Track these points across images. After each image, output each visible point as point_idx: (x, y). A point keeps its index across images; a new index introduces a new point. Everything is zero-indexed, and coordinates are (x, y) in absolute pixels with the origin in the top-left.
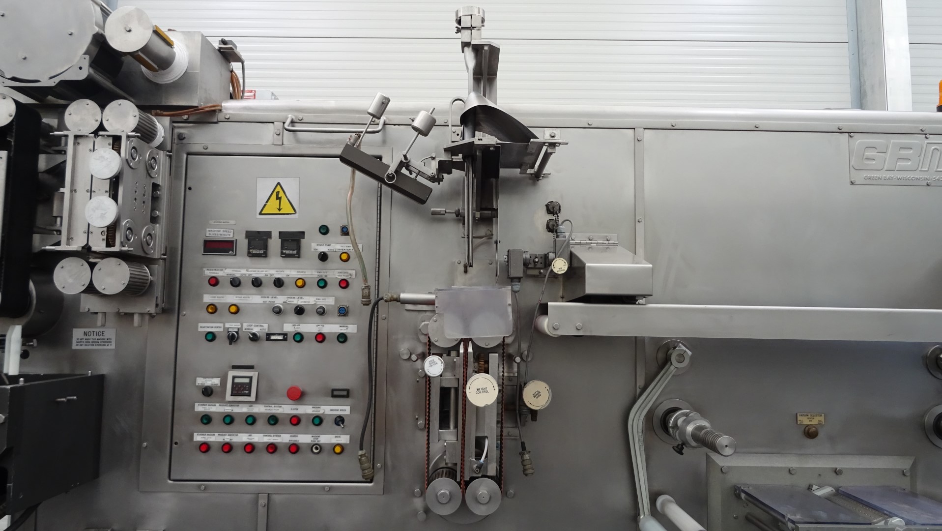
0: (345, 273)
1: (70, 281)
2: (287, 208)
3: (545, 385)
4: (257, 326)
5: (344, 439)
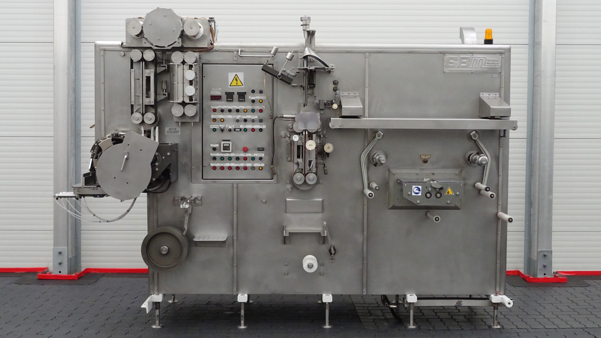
0: (261, 107)
1: (177, 112)
2: (239, 84)
3: (332, 145)
4: (231, 126)
5: (263, 165)
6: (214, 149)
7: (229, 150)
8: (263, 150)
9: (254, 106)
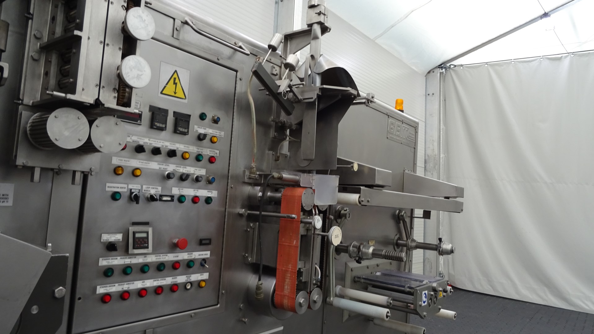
0: (213, 151)
1: (66, 133)
2: (180, 94)
4: (154, 188)
5: (206, 276)
6: (111, 247)
7: (147, 247)
8: (209, 244)
9: (201, 148)
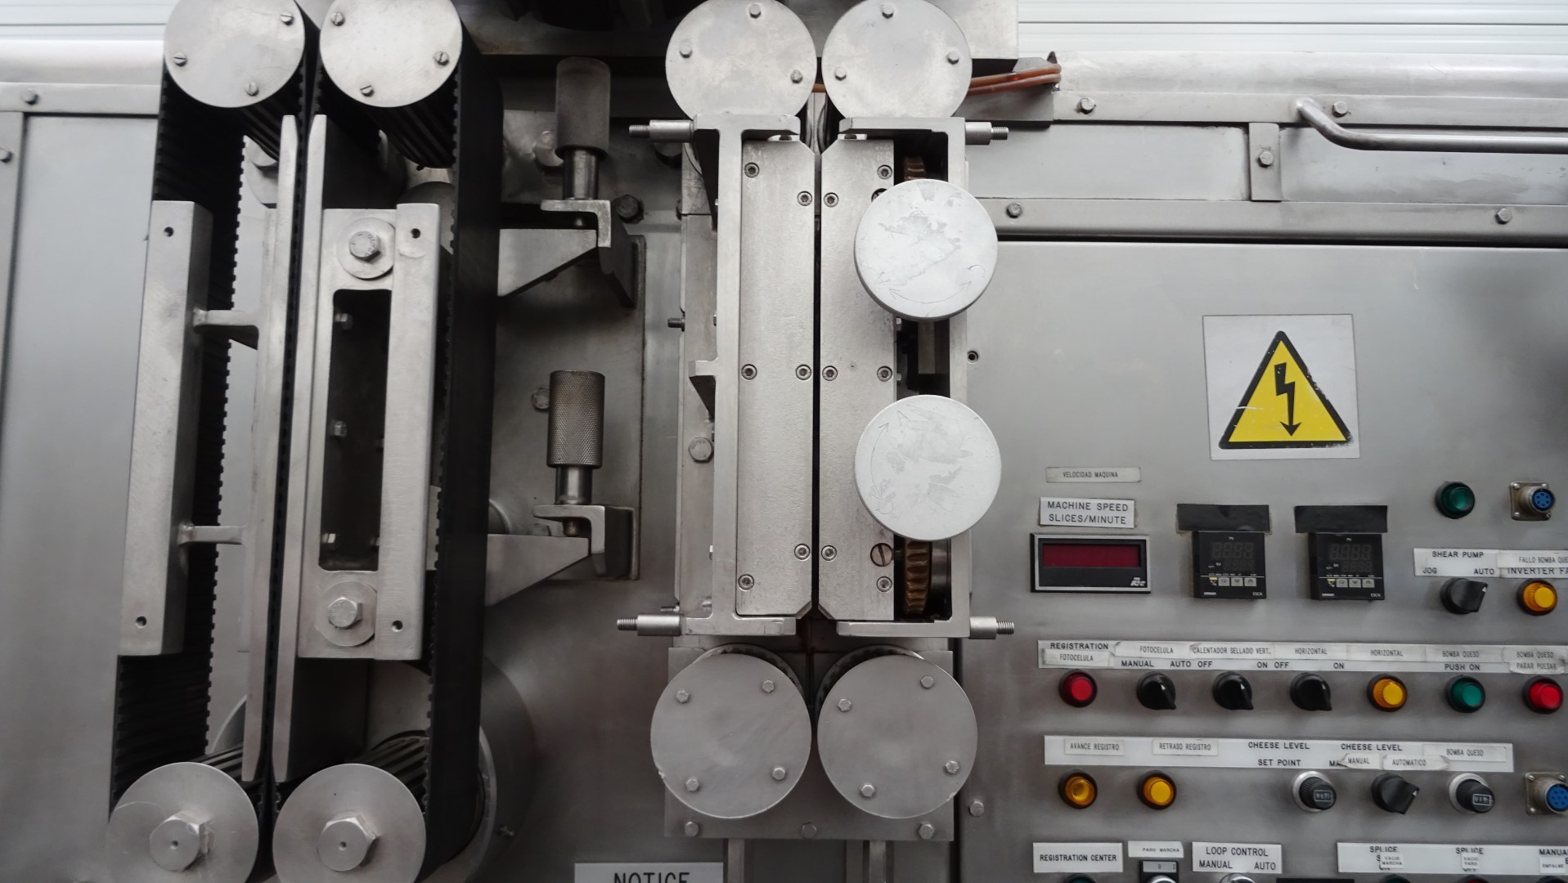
0: (1542, 655)
1: (726, 759)
2: (1314, 423)
4: (1244, 852)
9: (1468, 648)
